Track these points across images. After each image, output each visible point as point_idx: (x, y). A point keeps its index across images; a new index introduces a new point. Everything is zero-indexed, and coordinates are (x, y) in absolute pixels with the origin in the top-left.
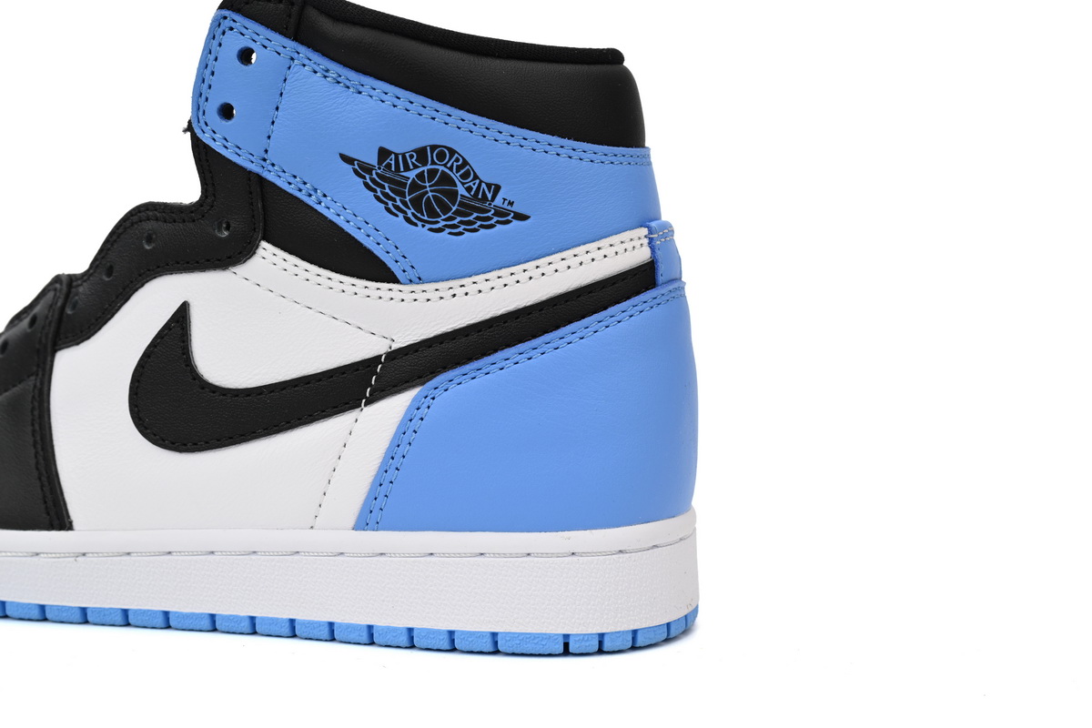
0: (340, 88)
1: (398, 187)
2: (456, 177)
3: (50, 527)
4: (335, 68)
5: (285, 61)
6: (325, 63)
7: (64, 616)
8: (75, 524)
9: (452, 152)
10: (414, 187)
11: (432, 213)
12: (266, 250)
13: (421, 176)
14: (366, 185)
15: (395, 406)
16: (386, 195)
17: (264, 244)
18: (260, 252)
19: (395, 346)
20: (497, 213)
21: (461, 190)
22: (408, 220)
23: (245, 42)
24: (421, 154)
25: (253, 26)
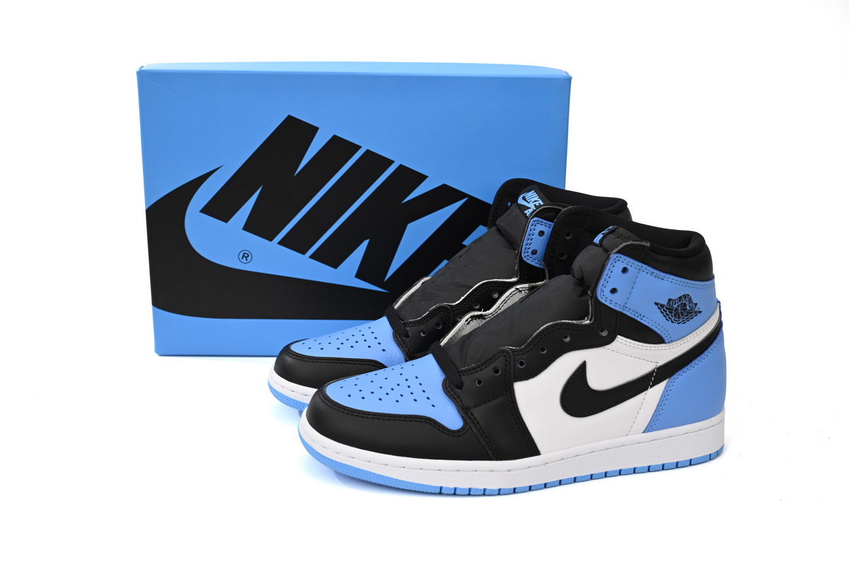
0: (657, 279)
1: (671, 310)
2: (687, 303)
3: (532, 455)
4: (656, 272)
5: (637, 270)
6: (652, 270)
7: (539, 487)
8: (541, 452)
9: (688, 295)
10: (676, 309)
11: (679, 318)
12: (619, 338)
13: (678, 306)
14: (661, 312)
15: (661, 387)
16: (667, 314)
17: (618, 336)
18: (617, 339)
19: (658, 365)
20: (696, 312)
21: (688, 308)
22: (672, 321)
23: (625, 265)
24: (680, 298)
25: (628, 259)
